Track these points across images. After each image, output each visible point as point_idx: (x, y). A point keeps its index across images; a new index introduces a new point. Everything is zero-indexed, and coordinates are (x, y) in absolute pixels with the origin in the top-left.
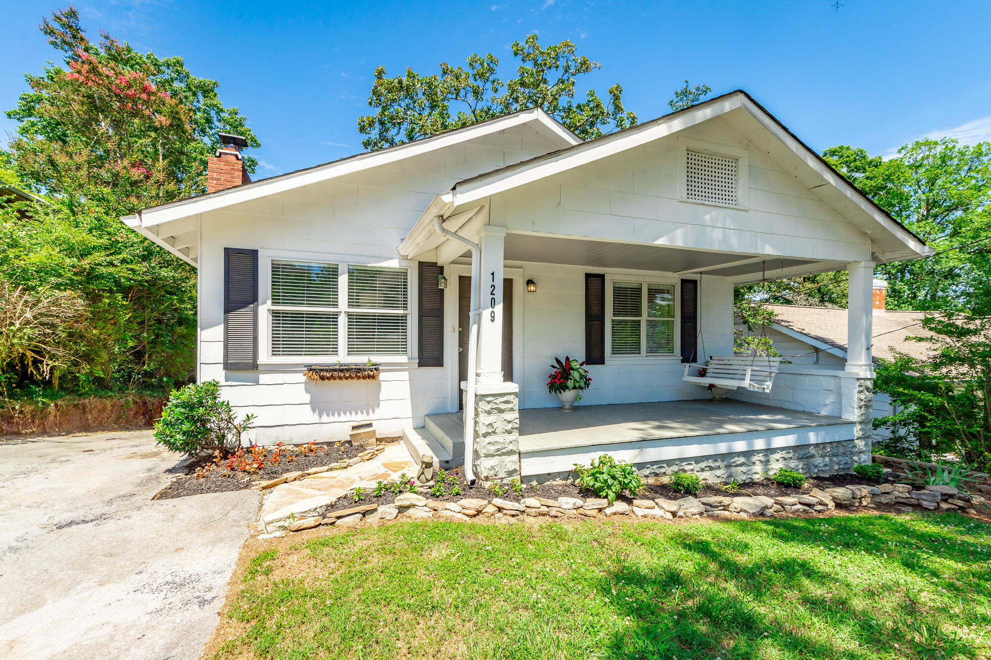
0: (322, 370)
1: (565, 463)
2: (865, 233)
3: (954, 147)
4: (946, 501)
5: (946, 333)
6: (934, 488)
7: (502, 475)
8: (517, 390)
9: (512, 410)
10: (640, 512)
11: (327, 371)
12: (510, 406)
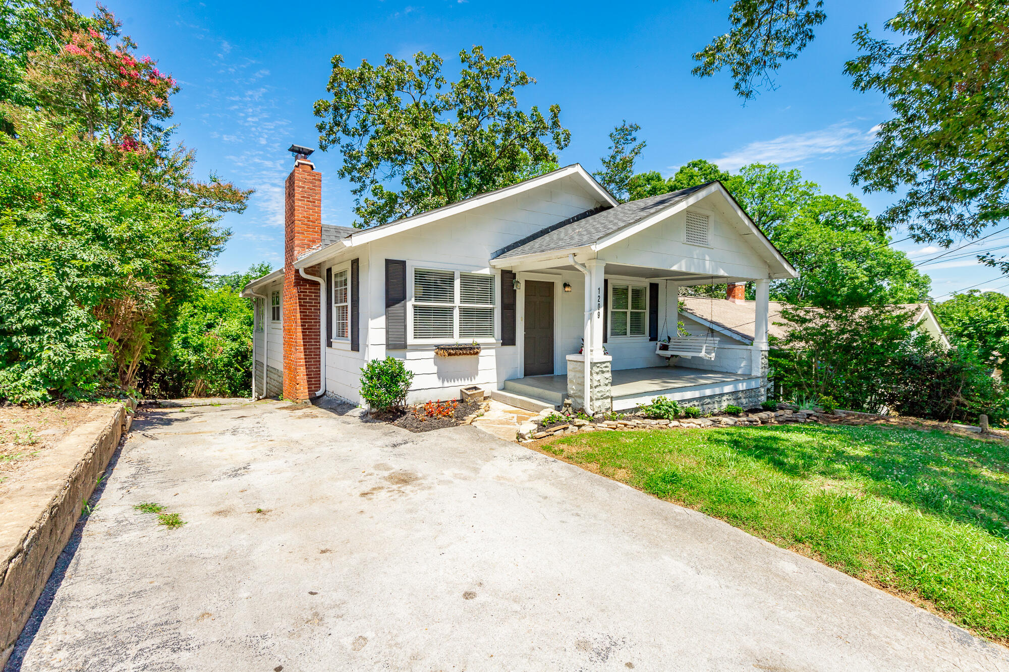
0: (449, 349)
1: (631, 404)
2: (766, 262)
3: (776, 171)
4: (808, 418)
5: (794, 321)
6: (803, 411)
7: (604, 411)
8: (611, 360)
9: (608, 371)
10: (685, 425)
11: (453, 349)
12: (607, 369)
